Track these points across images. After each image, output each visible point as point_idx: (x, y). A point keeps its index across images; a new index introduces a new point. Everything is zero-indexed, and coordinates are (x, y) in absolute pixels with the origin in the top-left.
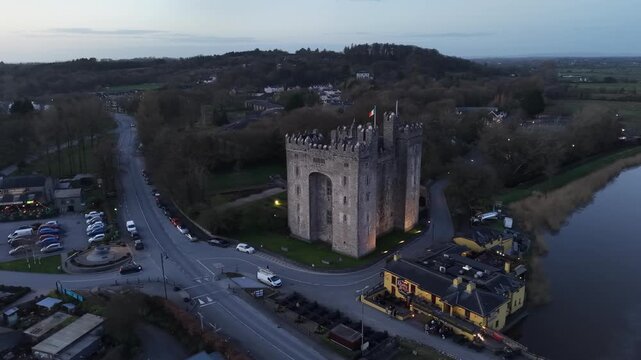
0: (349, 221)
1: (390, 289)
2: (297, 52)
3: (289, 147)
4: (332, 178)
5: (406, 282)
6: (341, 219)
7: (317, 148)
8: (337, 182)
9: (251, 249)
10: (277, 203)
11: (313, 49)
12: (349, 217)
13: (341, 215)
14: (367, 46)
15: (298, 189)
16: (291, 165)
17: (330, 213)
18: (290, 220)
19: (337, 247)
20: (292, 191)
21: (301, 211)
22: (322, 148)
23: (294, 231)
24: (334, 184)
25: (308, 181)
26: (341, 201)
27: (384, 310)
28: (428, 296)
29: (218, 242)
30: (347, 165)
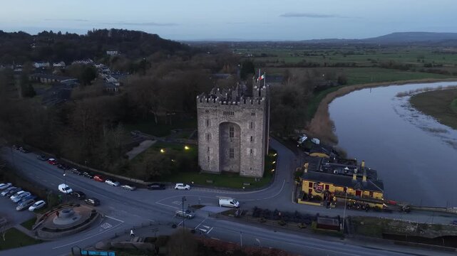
0: (255, 154)
1: (307, 191)
2: (40, 34)
3: (199, 106)
4: (240, 125)
5: (322, 184)
6: (248, 152)
7: (227, 104)
8: (245, 127)
9: (187, 187)
10: (162, 151)
11: (56, 32)
12: (255, 150)
13: (249, 150)
14: (106, 31)
15: (208, 136)
16: (202, 120)
17: (232, 150)
18: (201, 160)
19: (244, 173)
20: (202, 139)
21: (211, 152)
22: (232, 104)
23: (203, 168)
24: (242, 129)
25: (218, 129)
26: (249, 140)
27: (319, 204)
28: (341, 189)
29: (157, 186)
30: (253, 114)
